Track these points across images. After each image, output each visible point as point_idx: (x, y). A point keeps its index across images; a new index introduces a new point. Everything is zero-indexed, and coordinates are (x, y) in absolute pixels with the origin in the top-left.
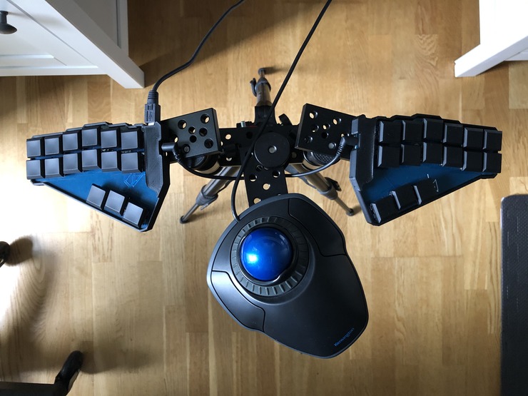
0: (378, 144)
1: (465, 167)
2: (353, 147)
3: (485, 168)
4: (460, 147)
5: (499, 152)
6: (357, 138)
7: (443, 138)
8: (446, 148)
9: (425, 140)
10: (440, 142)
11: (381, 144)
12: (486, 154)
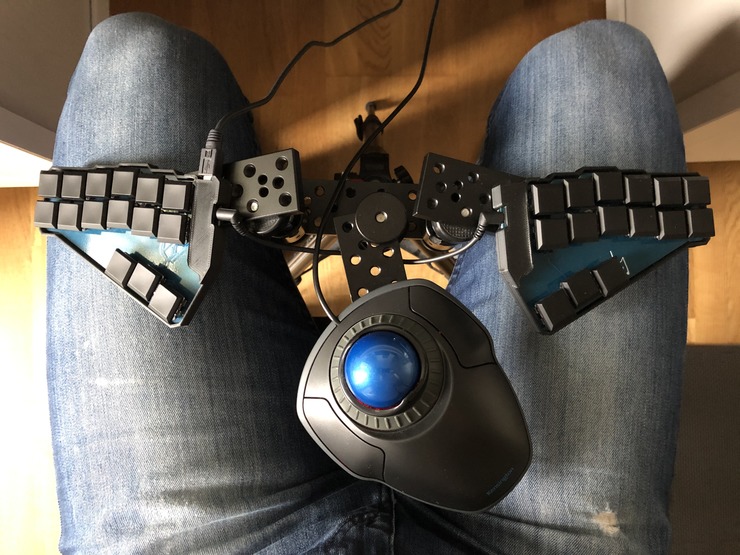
0: (533, 217)
1: (662, 234)
2: (498, 226)
3: (691, 232)
4: (651, 206)
5: (708, 206)
6: (502, 213)
7: (625, 197)
8: (631, 211)
9: (601, 203)
10: (621, 202)
11: (538, 217)
12: (689, 212)
